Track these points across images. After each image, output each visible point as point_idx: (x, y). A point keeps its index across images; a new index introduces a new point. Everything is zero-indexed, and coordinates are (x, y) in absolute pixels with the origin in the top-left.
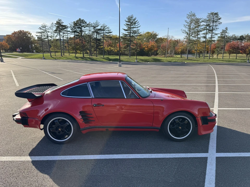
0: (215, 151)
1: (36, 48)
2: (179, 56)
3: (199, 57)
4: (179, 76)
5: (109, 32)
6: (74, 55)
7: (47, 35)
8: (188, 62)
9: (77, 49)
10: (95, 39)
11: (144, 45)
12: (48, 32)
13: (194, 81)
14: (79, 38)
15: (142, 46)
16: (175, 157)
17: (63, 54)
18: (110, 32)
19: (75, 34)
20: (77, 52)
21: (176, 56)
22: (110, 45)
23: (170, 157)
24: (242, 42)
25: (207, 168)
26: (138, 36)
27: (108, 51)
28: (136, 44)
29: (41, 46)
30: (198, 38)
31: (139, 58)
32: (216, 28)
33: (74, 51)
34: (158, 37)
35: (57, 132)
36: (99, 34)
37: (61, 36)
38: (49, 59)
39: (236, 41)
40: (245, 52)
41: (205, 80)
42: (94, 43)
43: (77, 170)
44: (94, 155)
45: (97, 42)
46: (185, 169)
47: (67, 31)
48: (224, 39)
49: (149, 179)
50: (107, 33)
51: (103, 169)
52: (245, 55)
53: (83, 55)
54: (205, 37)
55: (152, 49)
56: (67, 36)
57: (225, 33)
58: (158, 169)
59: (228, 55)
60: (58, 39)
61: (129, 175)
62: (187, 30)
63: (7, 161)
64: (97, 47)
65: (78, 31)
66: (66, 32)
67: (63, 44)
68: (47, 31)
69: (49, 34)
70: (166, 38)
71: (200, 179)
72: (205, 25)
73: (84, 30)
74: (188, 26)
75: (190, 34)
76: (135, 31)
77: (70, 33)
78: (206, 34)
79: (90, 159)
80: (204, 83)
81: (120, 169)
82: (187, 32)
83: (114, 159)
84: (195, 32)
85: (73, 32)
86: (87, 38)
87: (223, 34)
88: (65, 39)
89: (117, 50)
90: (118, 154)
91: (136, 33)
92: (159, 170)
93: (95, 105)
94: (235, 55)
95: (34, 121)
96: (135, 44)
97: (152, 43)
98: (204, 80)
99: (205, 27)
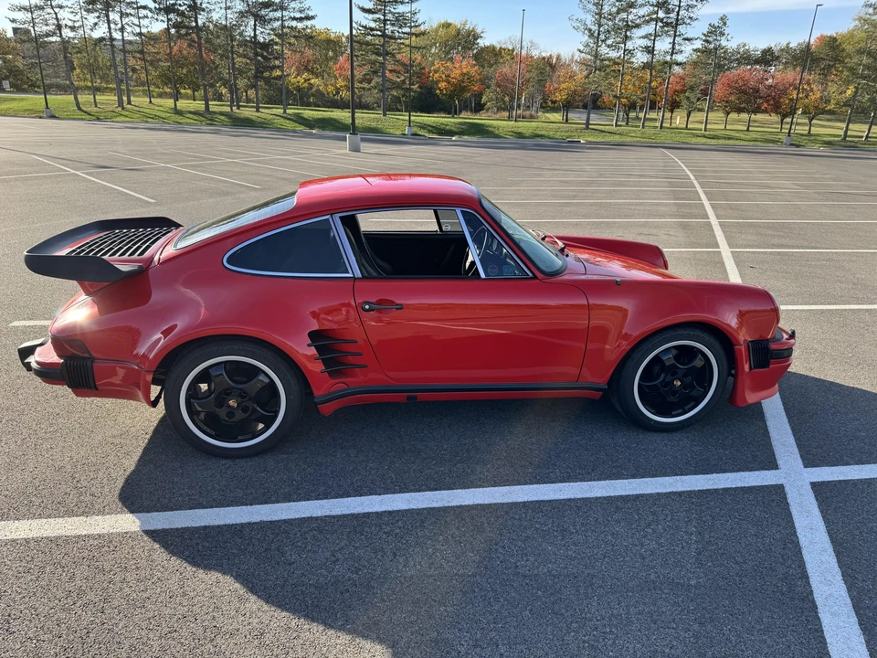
0: (800, 461)
1: (10, 71)
2: (557, 117)
3: (627, 124)
4: (579, 191)
5: (303, 16)
6: (170, 102)
7: (57, 19)
8: (590, 139)
9: (181, 81)
10: (251, 41)
11: (436, 72)
12: (61, 7)
13: (633, 207)
14: (187, 34)
15: (429, 73)
16: (675, 490)
17: (125, 98)
18: (308, 18)
19: (169, 20)
20: (180, 93)
21: (547, 115)
22: (306, 67)
23: (657, 491)
24: (766, 71)
25: (797, 525)
26: (413, 34)
27: (299, 89)
28: (407, 67)
29: (32, 63)
30: (625, 50)
31: (419, 119)
32: (690, 18)
33: (168, 90)
34: (482, 43)
35: (222, 413)
36: (265, 21)
37: (112, 26)
38: (68, 119)
39: (749, 67)
40: (776, 108)
41: (669, 204)
42: (245, 56)
43: (338, 560)
44: (380, 494)
45: (256, 54)
46: (725, 535)
47: (138, 8)
48: (713, 57)
49: (617, 579)
50: (294, 19)
51: (436, 550)
52: (775, 118)
53: (207, 106)
54: (650, 50)
55: (464, 89)
56: (139, 26)
57: (719, 38)
58: (632, 538)
59: (721, 115)
60: (102, 39)
61: (538, 568)
62: (590, 20)
63: (37, 541)
64: (258, 75)
65: (183, 8)
66: (132, 12)
67: (125, 59)
68: (53, 4)
69: (65, 16)
70: (511, 48)
71: (790, 567)
72: (652, 5)
73: (204, 6)
74: (594, 4)
75: (599, 34)
76: (402, 15)
77: (150, 15)
78: (656, 36)
79: (370, 510)
80: (671, 216)
81: (496, 544)
82: (589, 26)
83: (461, 507)
84: (617, 29)
85: (160, 9)
86: (218, 37)
87: (710, 39)
88: (131, 38)
89: (336, 87)
90: (468, 488)
91: (405, 24)
92: (637, 543)
93: (367, 307)
94: (744, 116)
95: (121, 372)
96: (403, 65)
97: (463, 66)
98: (666, 205)
99: (653, 13)
